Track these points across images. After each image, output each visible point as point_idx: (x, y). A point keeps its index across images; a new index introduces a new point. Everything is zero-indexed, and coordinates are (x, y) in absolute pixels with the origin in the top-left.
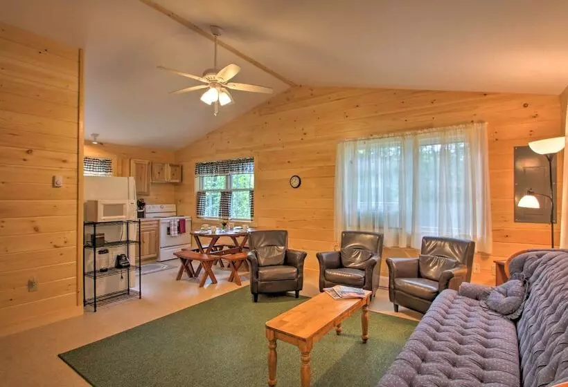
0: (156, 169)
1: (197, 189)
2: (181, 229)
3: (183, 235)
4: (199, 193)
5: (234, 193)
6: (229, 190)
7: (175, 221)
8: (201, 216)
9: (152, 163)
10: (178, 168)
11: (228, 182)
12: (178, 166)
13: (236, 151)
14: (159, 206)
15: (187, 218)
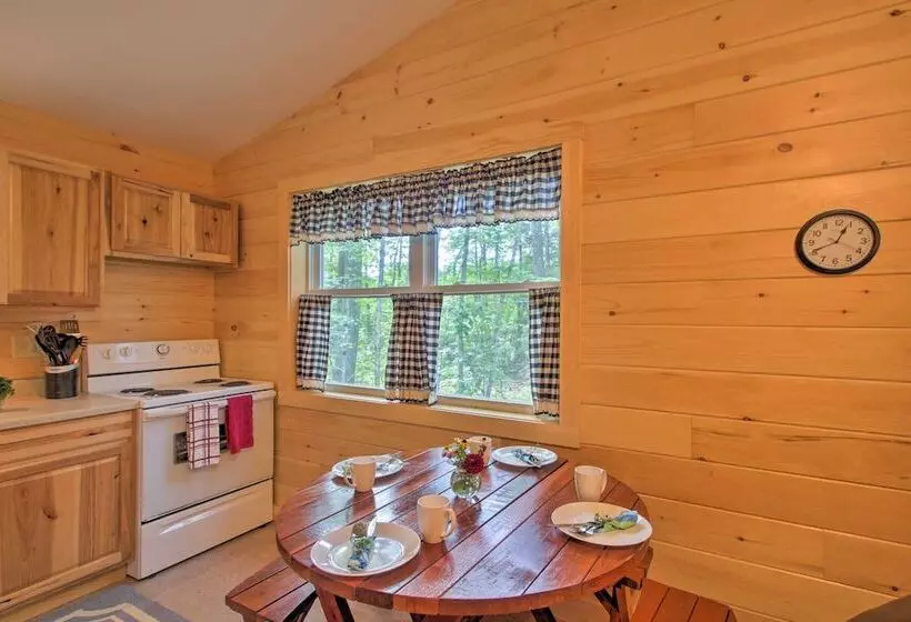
0: (132, 207)
1: (297, 288)
2: (236, 435)
3: (244, 453)
4: (304, 303)
5: (447, 301)
6: (425, 287)
7: (210, 402)
8: (314, 383)
9: (109, 176)
10: (225, 215)
11: (422, 260)
12: (226, 206)
13: (471, 131)
14: (150, 346)
15: (260, 392)
